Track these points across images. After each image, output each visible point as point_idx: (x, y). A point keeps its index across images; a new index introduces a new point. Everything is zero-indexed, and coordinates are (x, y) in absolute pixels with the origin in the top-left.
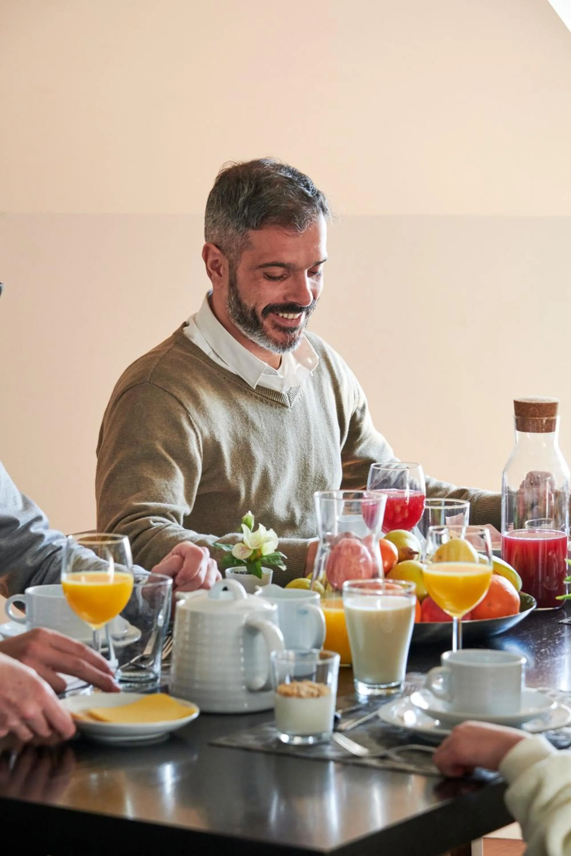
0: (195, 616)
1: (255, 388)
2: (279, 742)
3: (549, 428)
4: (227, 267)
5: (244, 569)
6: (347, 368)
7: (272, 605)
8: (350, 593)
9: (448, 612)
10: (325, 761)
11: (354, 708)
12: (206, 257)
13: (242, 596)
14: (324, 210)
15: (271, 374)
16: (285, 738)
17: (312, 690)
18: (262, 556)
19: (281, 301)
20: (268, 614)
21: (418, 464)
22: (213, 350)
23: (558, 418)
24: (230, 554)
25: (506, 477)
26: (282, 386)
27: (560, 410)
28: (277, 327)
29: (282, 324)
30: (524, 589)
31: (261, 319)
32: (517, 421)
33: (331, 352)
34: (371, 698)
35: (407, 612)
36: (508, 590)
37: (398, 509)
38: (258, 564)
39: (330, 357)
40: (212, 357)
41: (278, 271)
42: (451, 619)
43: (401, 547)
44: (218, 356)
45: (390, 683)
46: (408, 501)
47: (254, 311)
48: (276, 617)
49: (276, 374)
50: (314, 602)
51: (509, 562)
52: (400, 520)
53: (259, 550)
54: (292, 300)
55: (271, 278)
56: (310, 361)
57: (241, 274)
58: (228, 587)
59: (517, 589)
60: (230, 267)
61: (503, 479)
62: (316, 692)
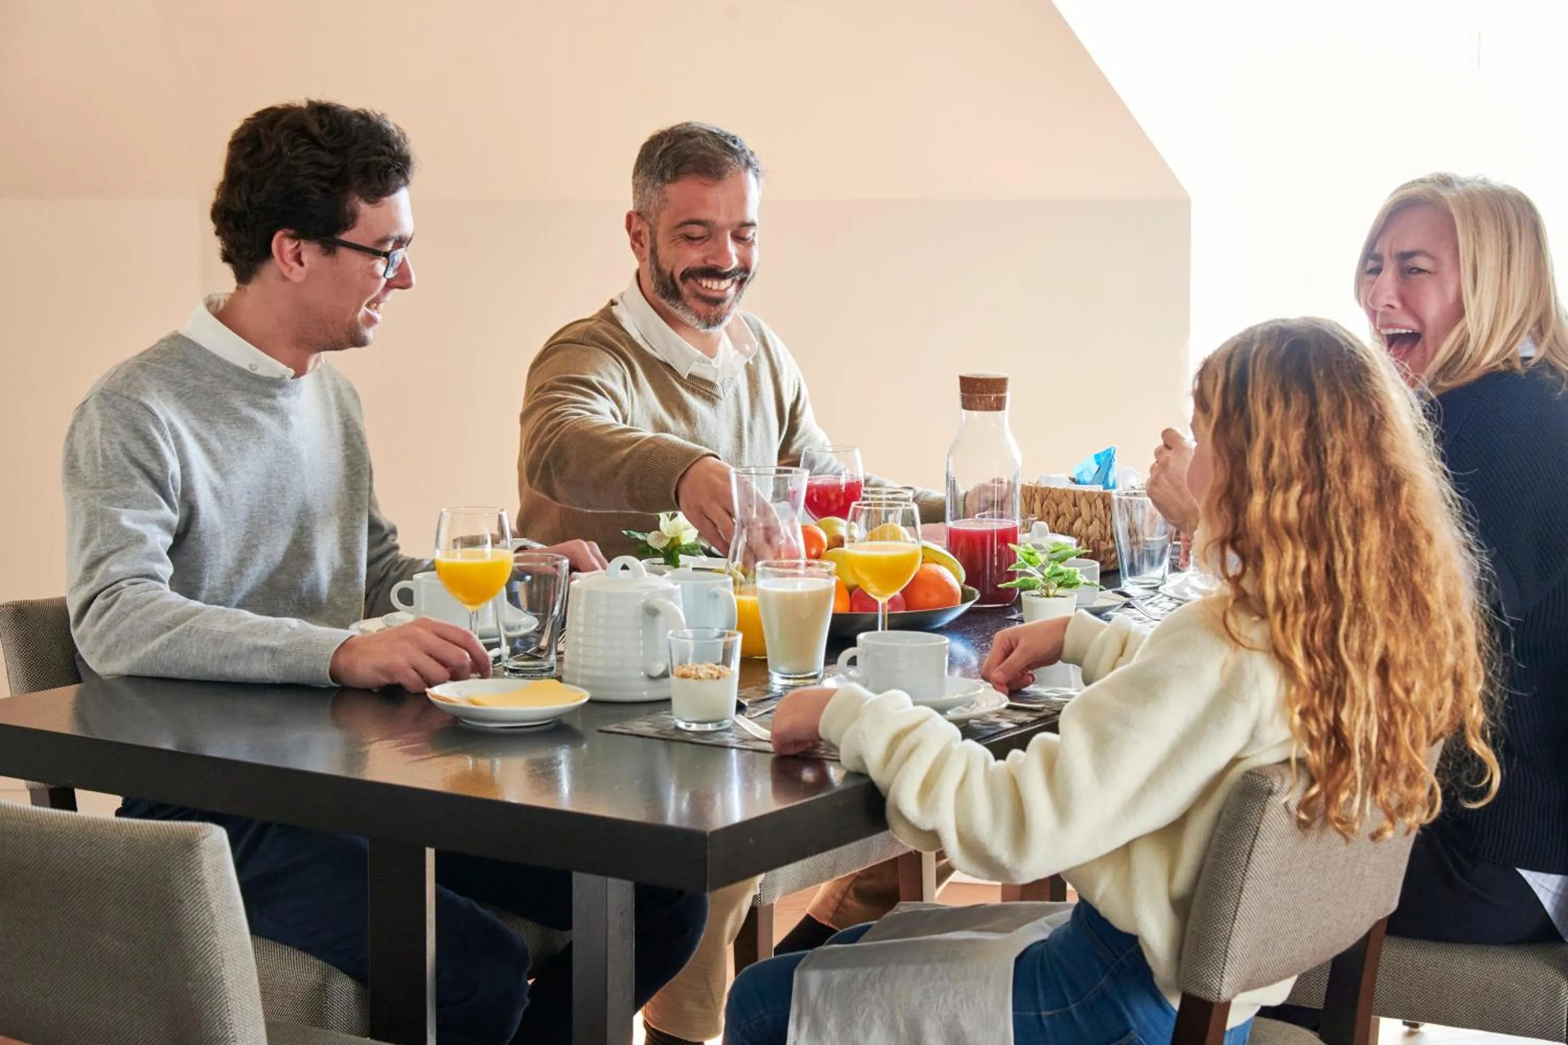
0: (589, 593)
1: (686, 378)
2: (677, 729)
3: (999, 405)
4: (648, 235)
5: (662, 560)
6: (790, 356)
7: (676, 584)
8: (763, 574)
9: (873, 596)
10: (725, 747)
11: (767, 696)
12: (629, 227)
13: (642, 575)
14: (748, 164)
15: (704, 362)
16: (682, 725)
17: (712, 672)
18: (680, 545)
19: (702, 265)
20: (669, 594)
21: (854, 447)
22: (642, 335)
23: (1009, 395)
24: (645, 542)
25: (951, 460)
26: (716, 376)
27: (1010, 385)
28: (698, 296)
29: (703, 292)
30: (967, 582)
31: (680, 284)
32: (963, 398)
33: (770, 336)
34: (786, 688)
35: (827, 593)
36: (948, 580)
37: (833, 496)
38: (676, 552)
39: (769, 341)
40: (640, 341)
41: (698, 231)
42: (876, 602)
43: (832, 535)
44: (646, 341)
45: (809, 672)
46: (843, 489)
47: (672, 275)
48: (680, 597)
49: (710, 363)
50: (725, 585)
51: (954, 555)
52: (834, 508)
53: (678, 538)
54: (711, 262)
55: (689, 238)
56: (748, 348)
57: (661, 239)
58: (628, 565)
59: (959, 581)
60: (651, 233)
61: (948, 463)
62: (716, 674)
